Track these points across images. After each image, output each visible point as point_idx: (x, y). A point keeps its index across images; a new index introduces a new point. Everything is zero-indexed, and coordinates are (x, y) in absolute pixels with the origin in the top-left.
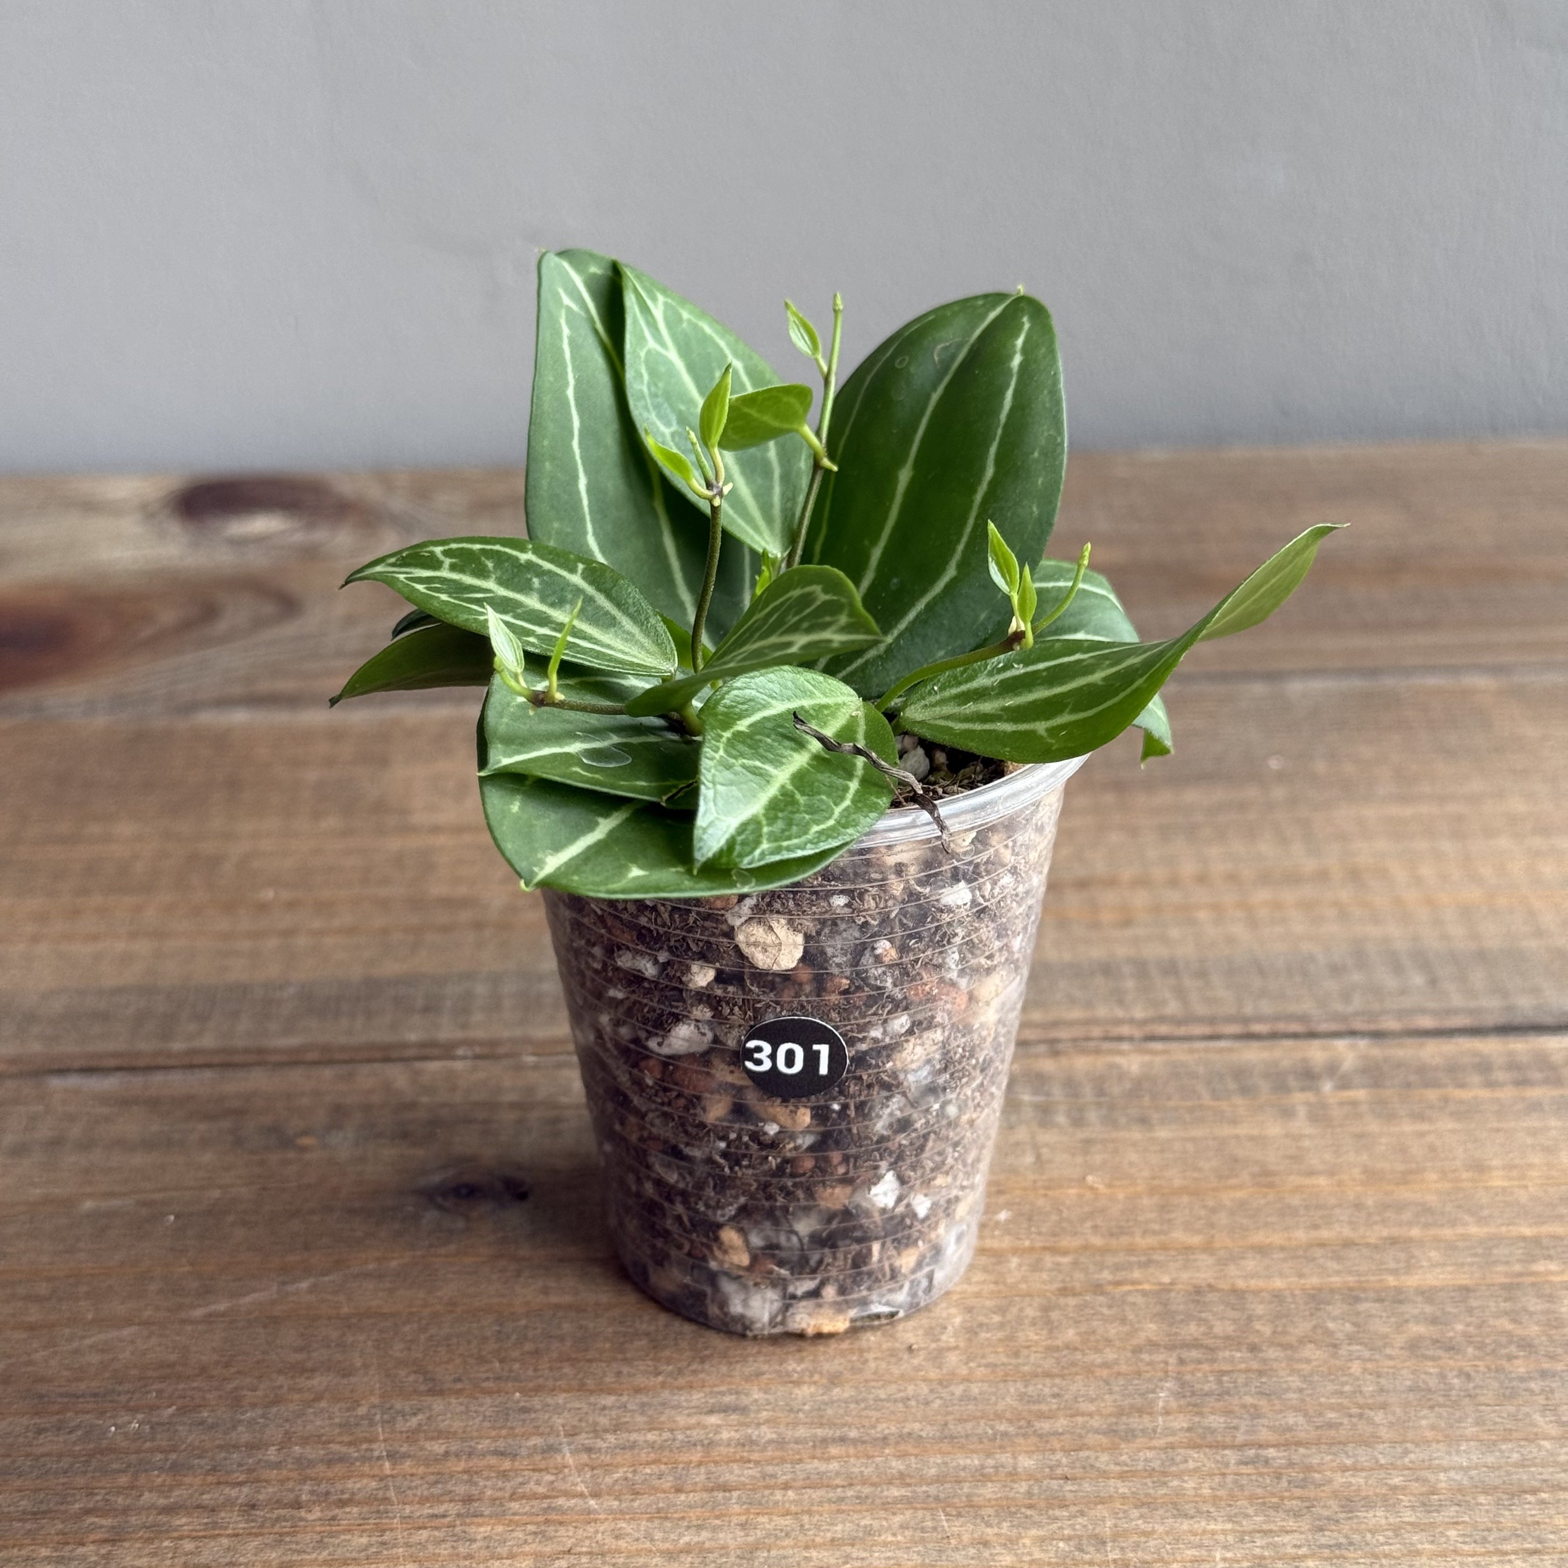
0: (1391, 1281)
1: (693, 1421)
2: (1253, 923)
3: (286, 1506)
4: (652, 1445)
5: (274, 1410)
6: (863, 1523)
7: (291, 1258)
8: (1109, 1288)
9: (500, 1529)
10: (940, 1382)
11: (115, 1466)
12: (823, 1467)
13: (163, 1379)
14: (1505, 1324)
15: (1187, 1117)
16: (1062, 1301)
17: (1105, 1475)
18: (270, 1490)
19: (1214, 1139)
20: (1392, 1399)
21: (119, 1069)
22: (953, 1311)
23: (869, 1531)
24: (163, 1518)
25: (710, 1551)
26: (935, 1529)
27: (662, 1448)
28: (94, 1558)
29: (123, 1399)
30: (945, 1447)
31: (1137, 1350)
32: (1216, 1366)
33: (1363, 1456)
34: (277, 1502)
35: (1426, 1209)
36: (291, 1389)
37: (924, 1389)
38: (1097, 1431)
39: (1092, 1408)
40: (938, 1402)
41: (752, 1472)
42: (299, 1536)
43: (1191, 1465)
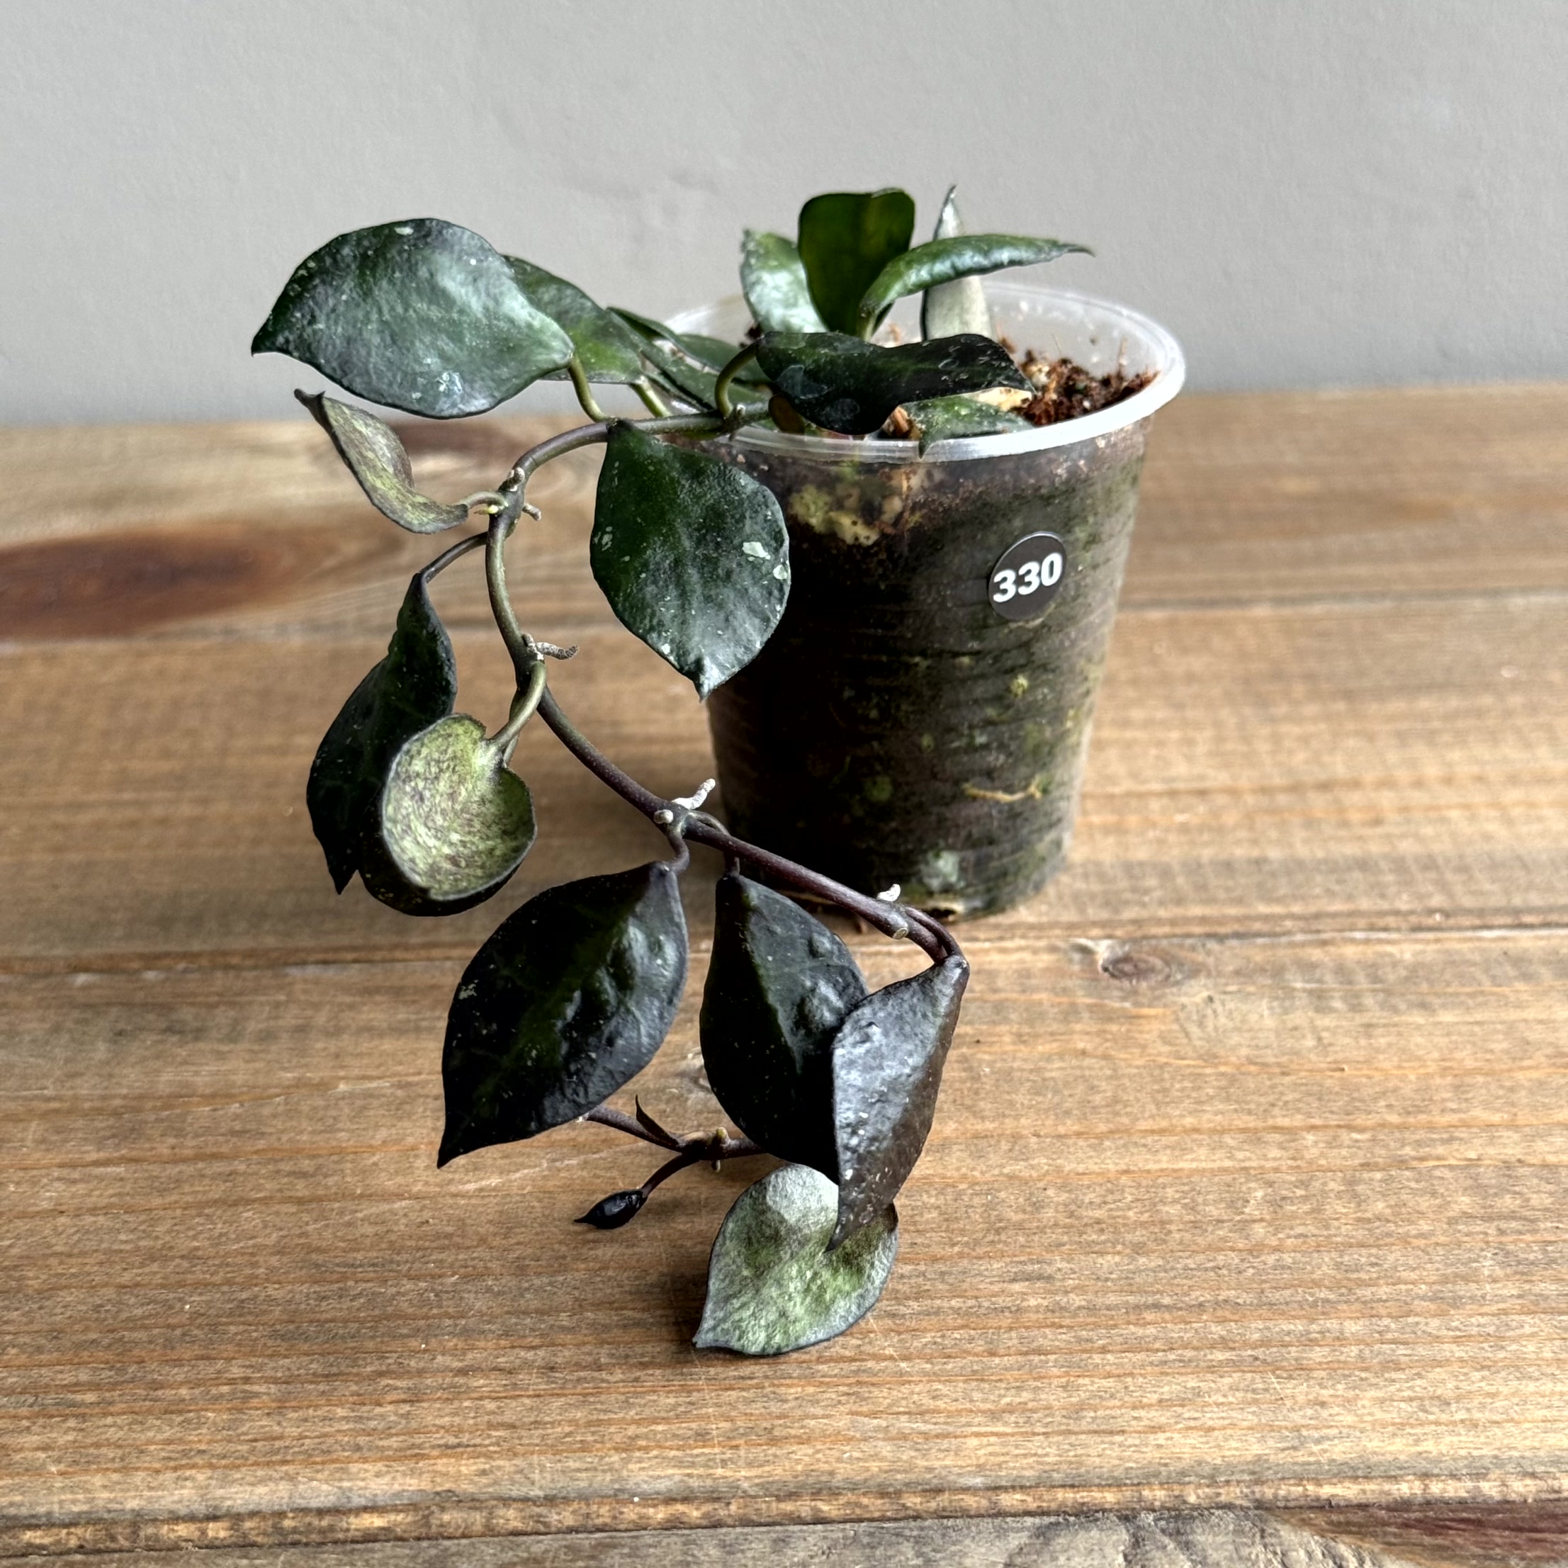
1: (996, 1288)
2: (1509, 822)
3: (584, 1368)
4: (957, 1311)
5: (561, 1278)
6: (1190, 1385)
7: (558, 1137)
8: (1415, 1163)
9: (811, 1390)
10: (1250, 1252)
11: (405, 1331)
12: (1140, 1332)
13: (442, 1249)
15: (1470, 1002)
16: (1366, 1175)
17: (1437, 1339)
18: (567, 1353)
19: (1502, 1023)
21: (356, 961)
22: (1252, 1185)
23: (1198, 1393)
24: (461, 1380)
25: (1033, 1411)
26: (1266, 1390)
27: (967, 1314)
28: (393, 1418)
29: (405, 1268)
30: (1264, 1312)
31: (1452, 1221)
32: (1538, 1237)
34: (576, 1364)
36: (575, 1259)
37: (1234, 1259)
38: (1423, 1298)
39: (1413, 1276)
40: (1251, 1271)
41: (1066, 1336)
42: (603, 1397)
43: (1527, 1330)
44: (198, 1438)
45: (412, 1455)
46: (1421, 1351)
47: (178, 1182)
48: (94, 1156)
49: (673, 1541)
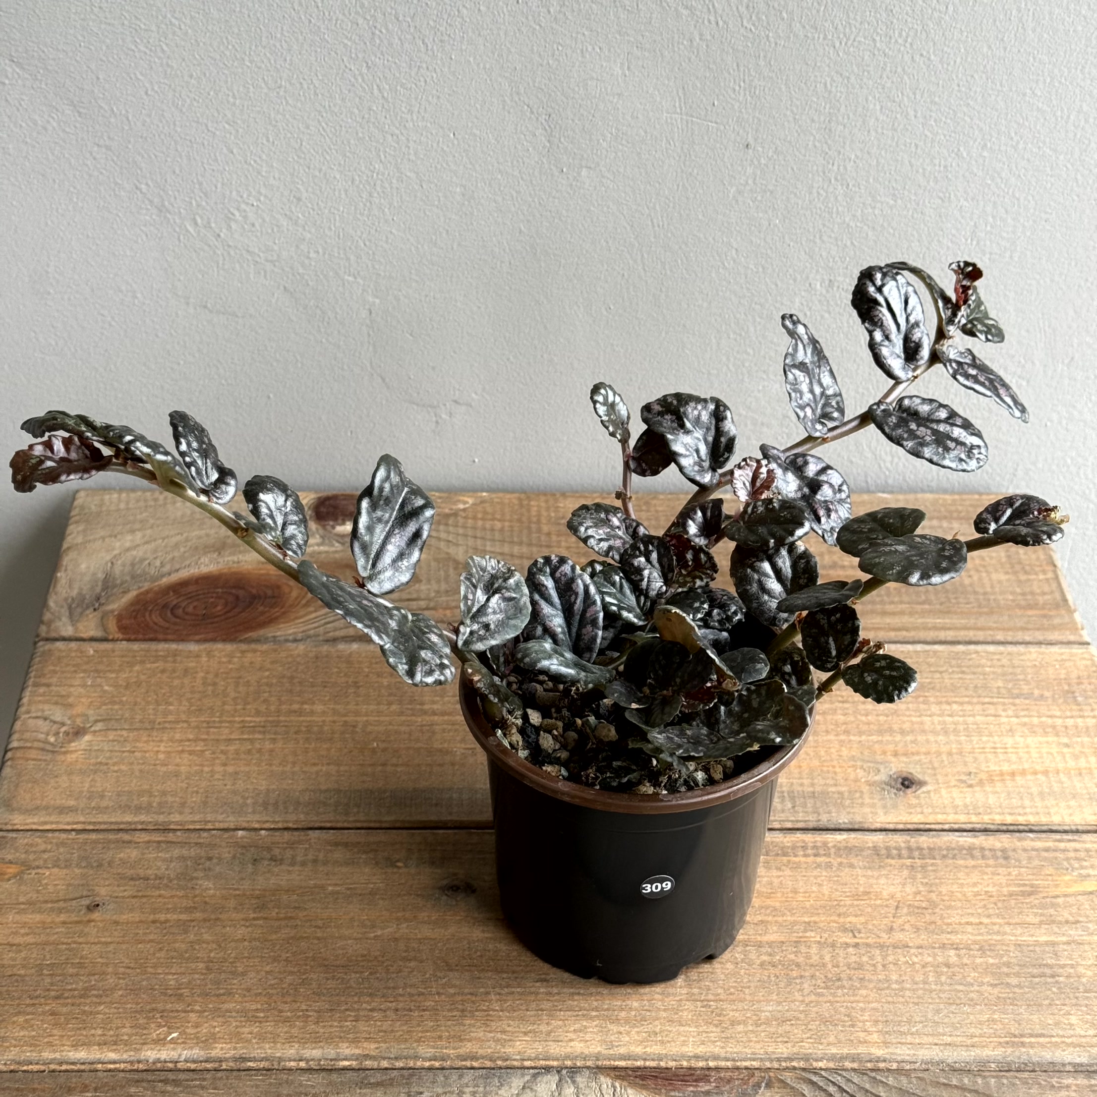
0: (759, 938)
3: (407, 1010)
5: (400, 974)
6: (584, 1024)
7: (400, 914)
9: (473, 1022)
11: (353, 994)
13: (363, 961)
14: (792, 957)
17: (659, 1009)
18: (402, 1004)
20: (752, 985)
23: (586, 1027)
24: (370, 1013)
25: (537, 1032)
26: (606, 1027)
28: (351, 1027)
33: (740, 1006)
34: (404, 1009)
35: (775, 909)
36: (404, 967)
41: (551, 1004)
42: (412, 1022)
43: (686, 1007)
44: (295, 1031)
45: (355, 1041)
46: (654, 1014)
47: (279, 927)
48: (252, 916)
49: (431, 1074)
